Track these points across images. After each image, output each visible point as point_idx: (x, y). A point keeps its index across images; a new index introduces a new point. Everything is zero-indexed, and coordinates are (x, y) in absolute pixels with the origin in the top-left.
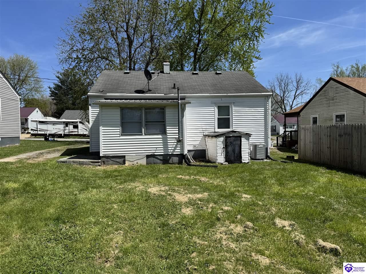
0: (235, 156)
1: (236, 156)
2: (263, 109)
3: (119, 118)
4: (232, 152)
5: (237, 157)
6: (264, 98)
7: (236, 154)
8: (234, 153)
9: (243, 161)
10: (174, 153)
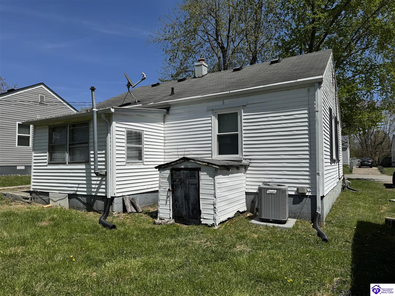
0: (189, 208)
1: (191, 208)
2: (306, 112)
3: (47, 141)
4: (184, 200)
5: (193, 211)
6: (306, 90)
7: (192, 204)
8: (188, 203)
9: (203, 221)
10: (99, 194)
